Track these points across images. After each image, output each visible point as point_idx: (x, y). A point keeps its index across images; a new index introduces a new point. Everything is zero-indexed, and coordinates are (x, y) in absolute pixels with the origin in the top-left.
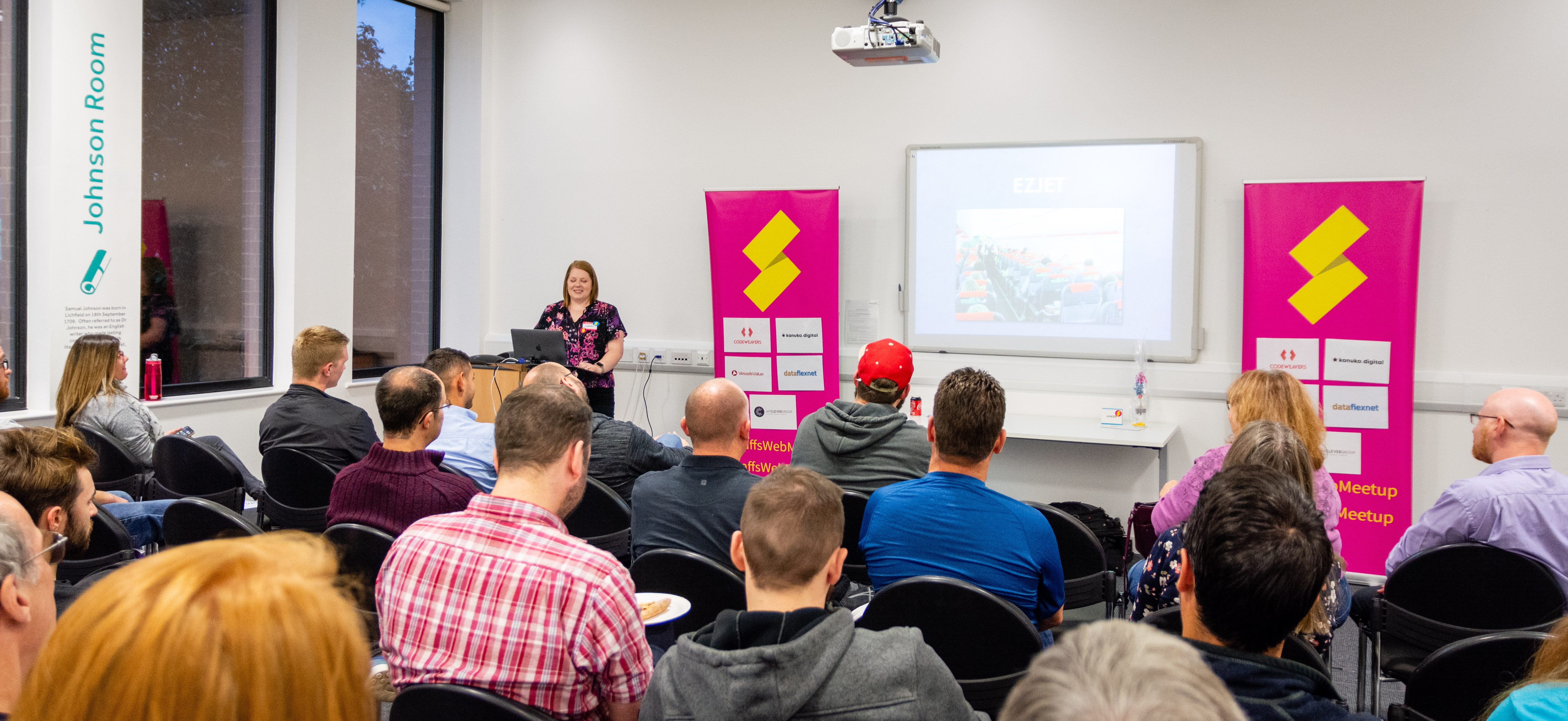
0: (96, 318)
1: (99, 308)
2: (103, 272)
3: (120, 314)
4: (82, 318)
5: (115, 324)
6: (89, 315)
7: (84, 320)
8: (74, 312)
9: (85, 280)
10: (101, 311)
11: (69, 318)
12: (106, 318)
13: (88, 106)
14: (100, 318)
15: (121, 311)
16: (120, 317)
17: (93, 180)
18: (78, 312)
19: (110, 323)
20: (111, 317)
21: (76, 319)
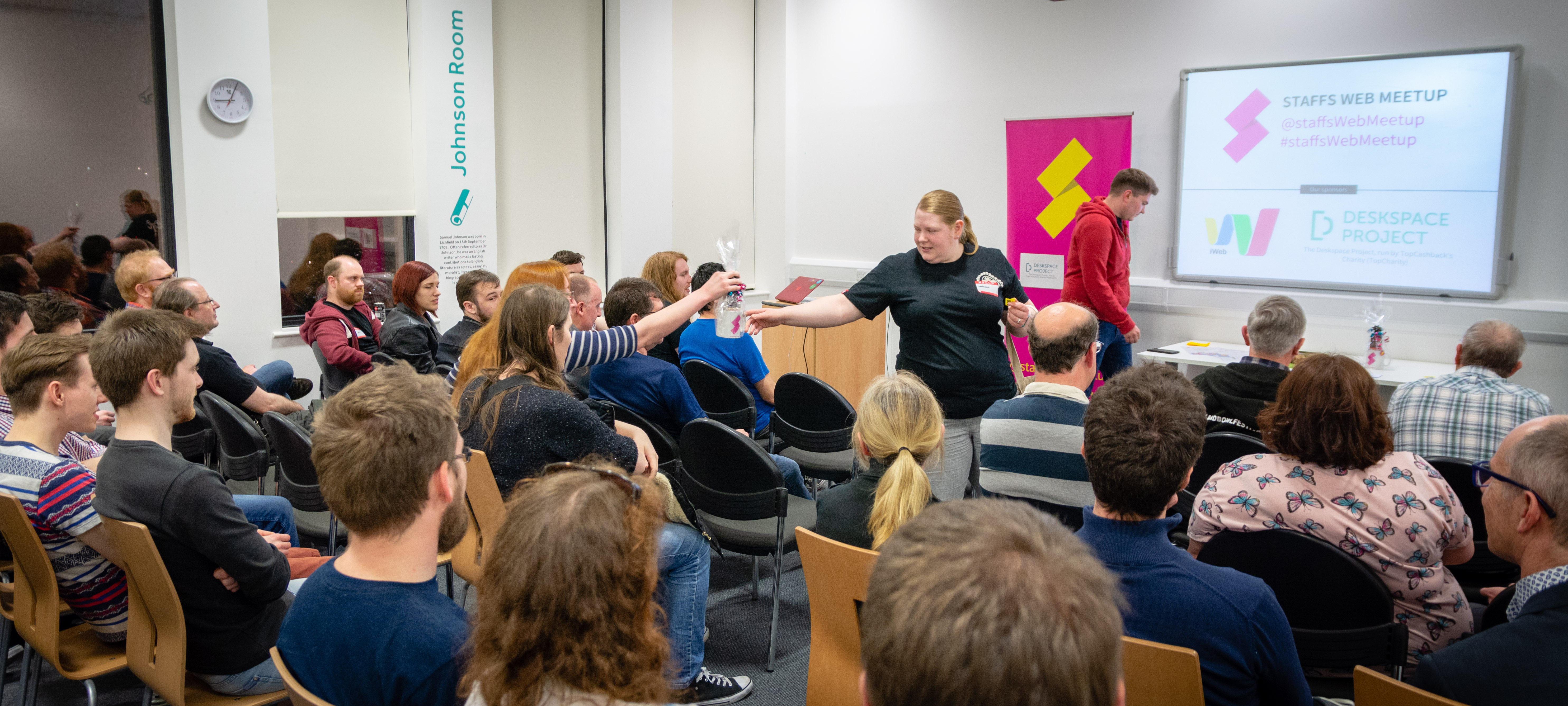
0: (463, 245)
1: (466, 237)
2: (467, 207)
3: (481, 241)
4: (452, 245)
5: (478, 249)
6: (457, 242)
7: (454, 247)
8: (446, 240)
9: (454, 214)
10: (467, 239)
11: (443, 245)
12: (471, 244)
13: (451, 72)
14: (467, 244)
15: (483, 239)
16: (481, 244)
17: (457, 132)
18: (450, 240)
19: (474, 249)
20: (474, 244)
21: (449, 245)
